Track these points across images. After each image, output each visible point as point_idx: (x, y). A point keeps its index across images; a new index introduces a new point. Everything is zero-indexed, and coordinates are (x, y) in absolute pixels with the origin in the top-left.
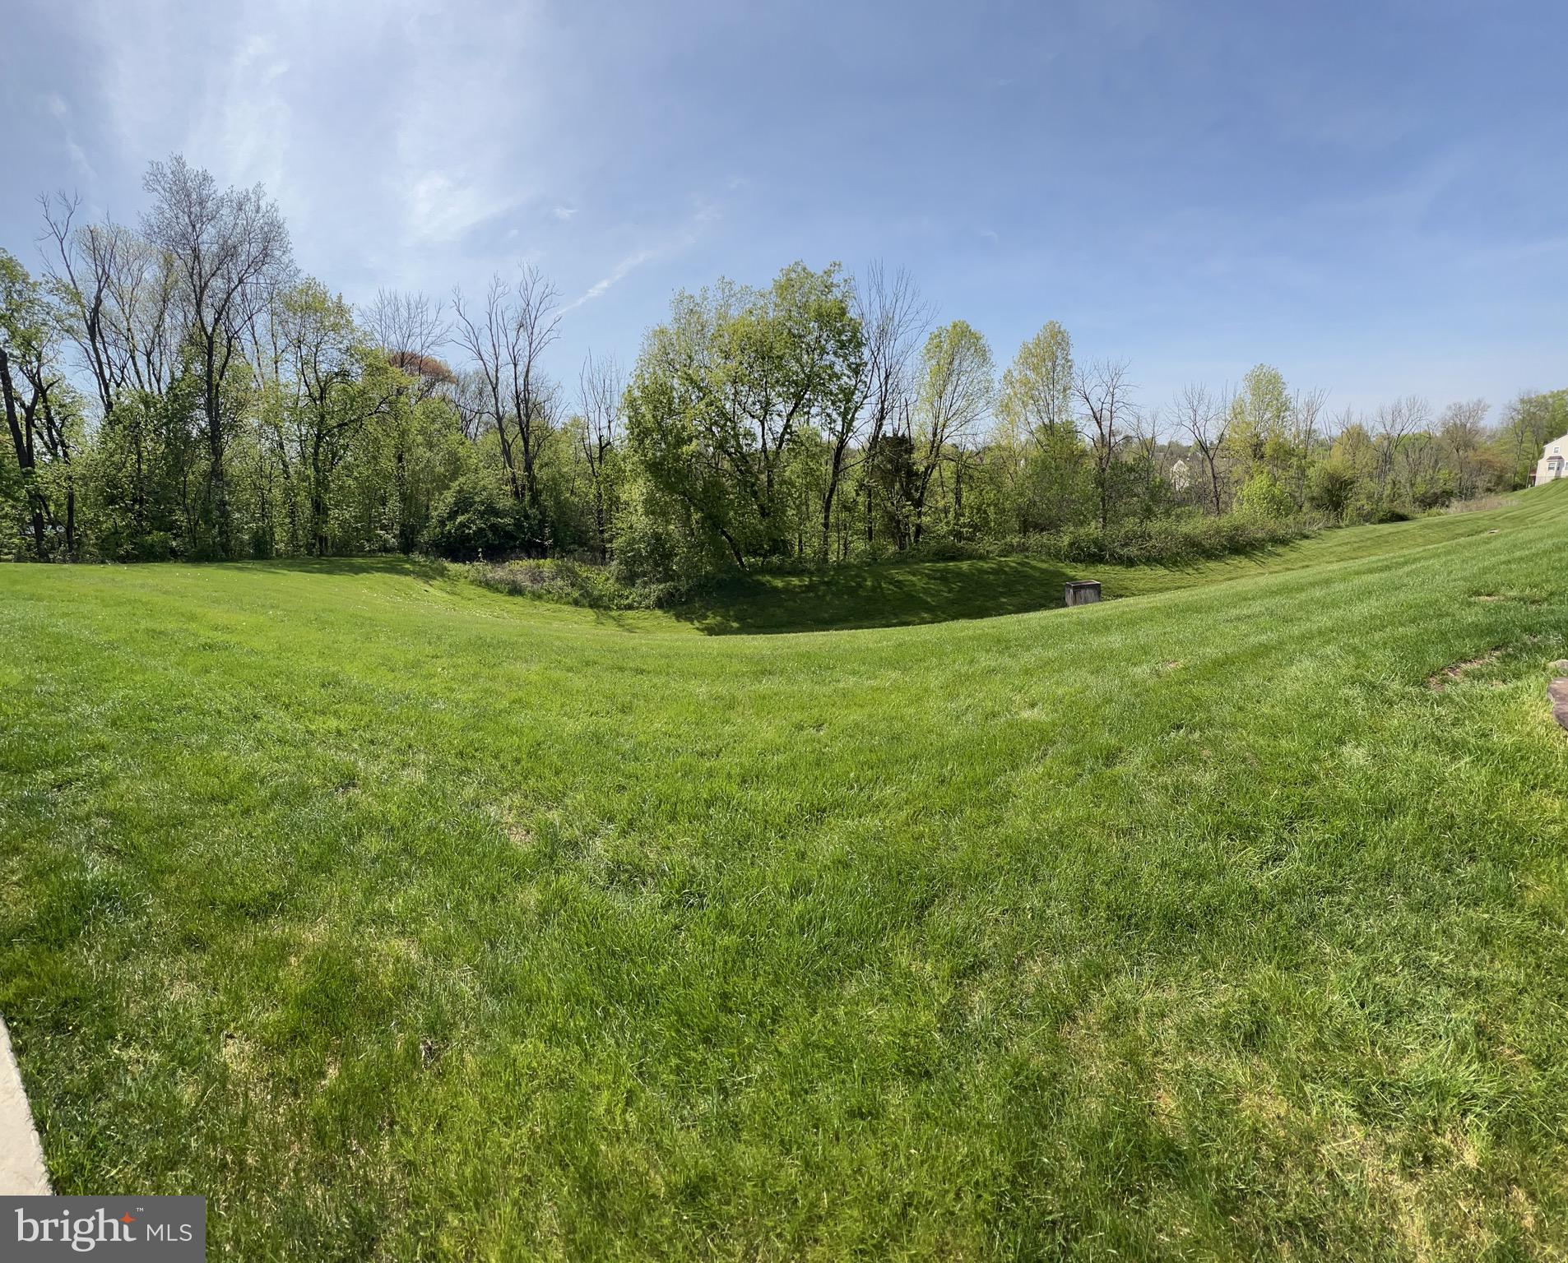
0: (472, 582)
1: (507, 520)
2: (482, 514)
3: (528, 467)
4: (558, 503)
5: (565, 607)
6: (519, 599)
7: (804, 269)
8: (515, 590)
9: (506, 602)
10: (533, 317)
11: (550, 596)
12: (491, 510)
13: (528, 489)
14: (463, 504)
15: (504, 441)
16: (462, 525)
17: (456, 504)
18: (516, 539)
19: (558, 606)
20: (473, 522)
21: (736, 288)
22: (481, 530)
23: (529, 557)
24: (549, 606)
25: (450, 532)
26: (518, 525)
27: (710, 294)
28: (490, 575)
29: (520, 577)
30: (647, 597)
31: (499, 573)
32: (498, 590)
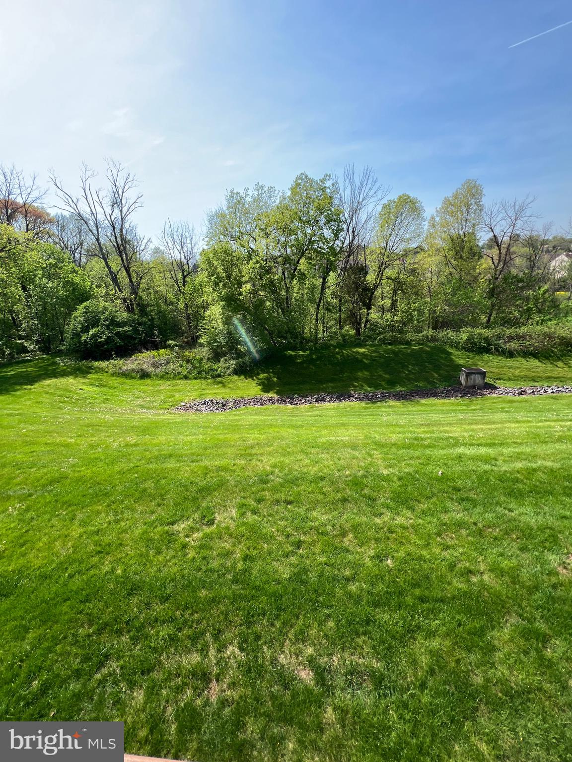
0: (113, 375)
1: (127, 328)
2: (108, 327)
3: (134, 291)
4: (160, 312)
5: (178, 382)
6: (148, 381)
7: (306, 177)
8: (144, 375)
9: (140, 385)
10: (120, 193)
11: (169, 375)
12: (113, 322)
13: (136, 305)
14: (92, 321)
15: (111, 272)
16: (94, 335)
17: (85, 321)
18: (135, 339)
19: (174, 381)
20: (103, 333)
21: (265, 189)
22: (109, 338)
23: (147, 350)
24: (169, 383)
25: (85, 341)
26: (135, 330)
27: (250, 193)
28: (124, 368)
29: (145, 366)
30: (228, 368)
31: (129, 364)
32: (132, 378)
